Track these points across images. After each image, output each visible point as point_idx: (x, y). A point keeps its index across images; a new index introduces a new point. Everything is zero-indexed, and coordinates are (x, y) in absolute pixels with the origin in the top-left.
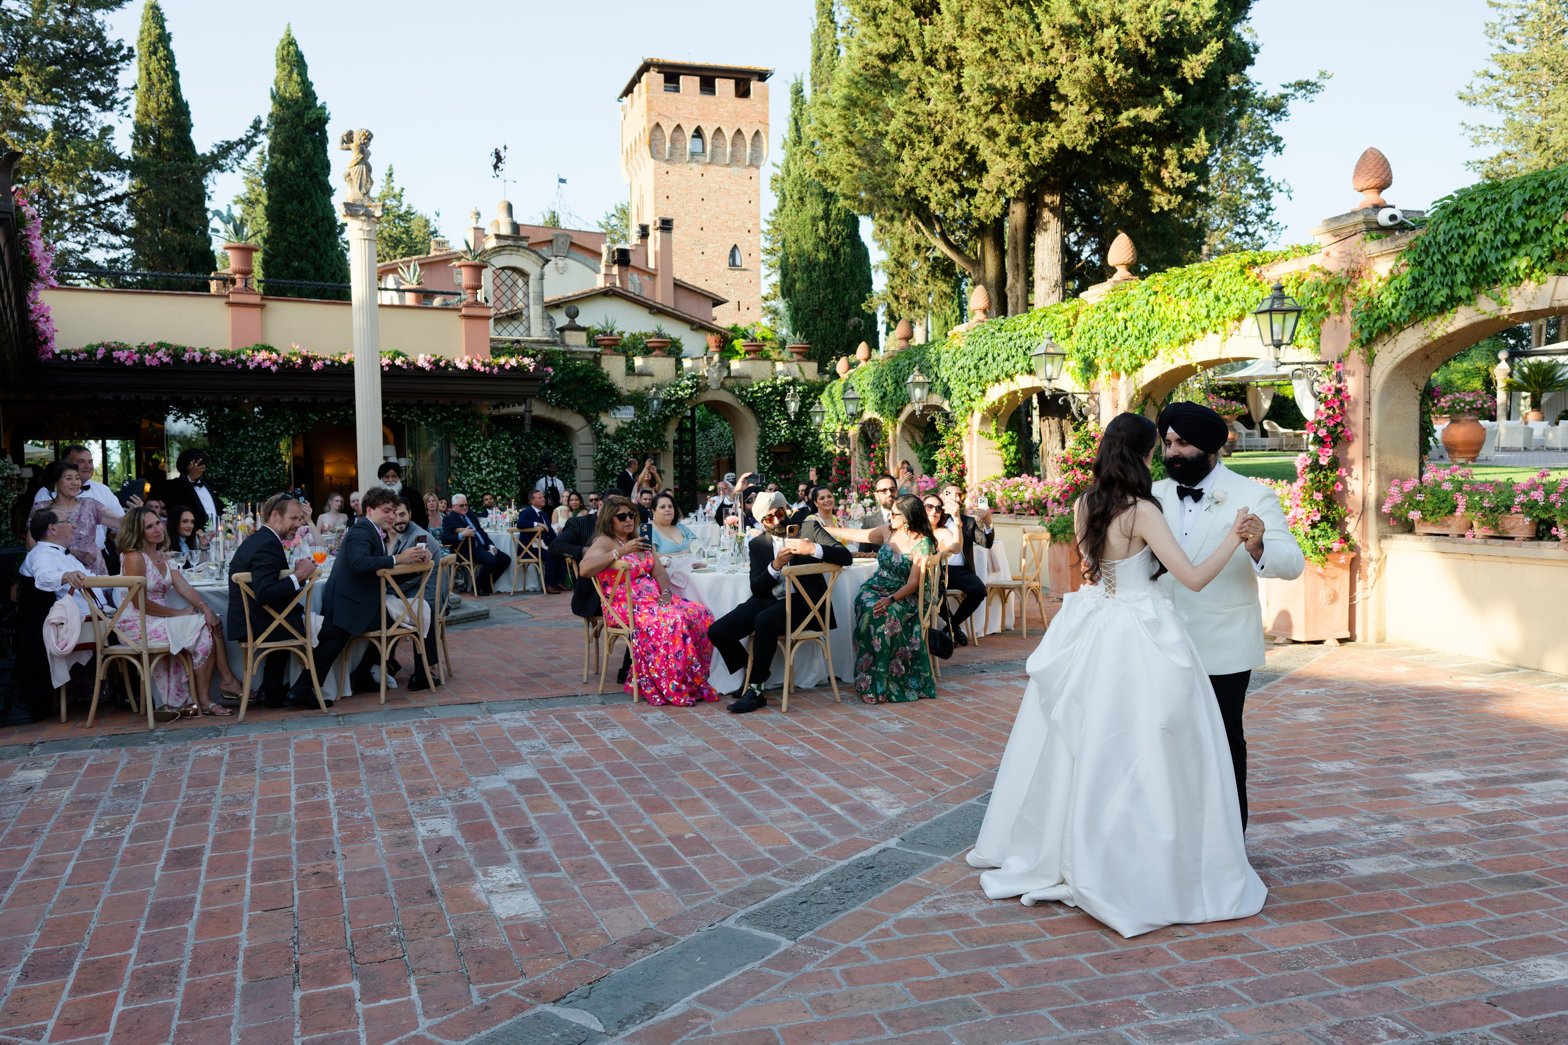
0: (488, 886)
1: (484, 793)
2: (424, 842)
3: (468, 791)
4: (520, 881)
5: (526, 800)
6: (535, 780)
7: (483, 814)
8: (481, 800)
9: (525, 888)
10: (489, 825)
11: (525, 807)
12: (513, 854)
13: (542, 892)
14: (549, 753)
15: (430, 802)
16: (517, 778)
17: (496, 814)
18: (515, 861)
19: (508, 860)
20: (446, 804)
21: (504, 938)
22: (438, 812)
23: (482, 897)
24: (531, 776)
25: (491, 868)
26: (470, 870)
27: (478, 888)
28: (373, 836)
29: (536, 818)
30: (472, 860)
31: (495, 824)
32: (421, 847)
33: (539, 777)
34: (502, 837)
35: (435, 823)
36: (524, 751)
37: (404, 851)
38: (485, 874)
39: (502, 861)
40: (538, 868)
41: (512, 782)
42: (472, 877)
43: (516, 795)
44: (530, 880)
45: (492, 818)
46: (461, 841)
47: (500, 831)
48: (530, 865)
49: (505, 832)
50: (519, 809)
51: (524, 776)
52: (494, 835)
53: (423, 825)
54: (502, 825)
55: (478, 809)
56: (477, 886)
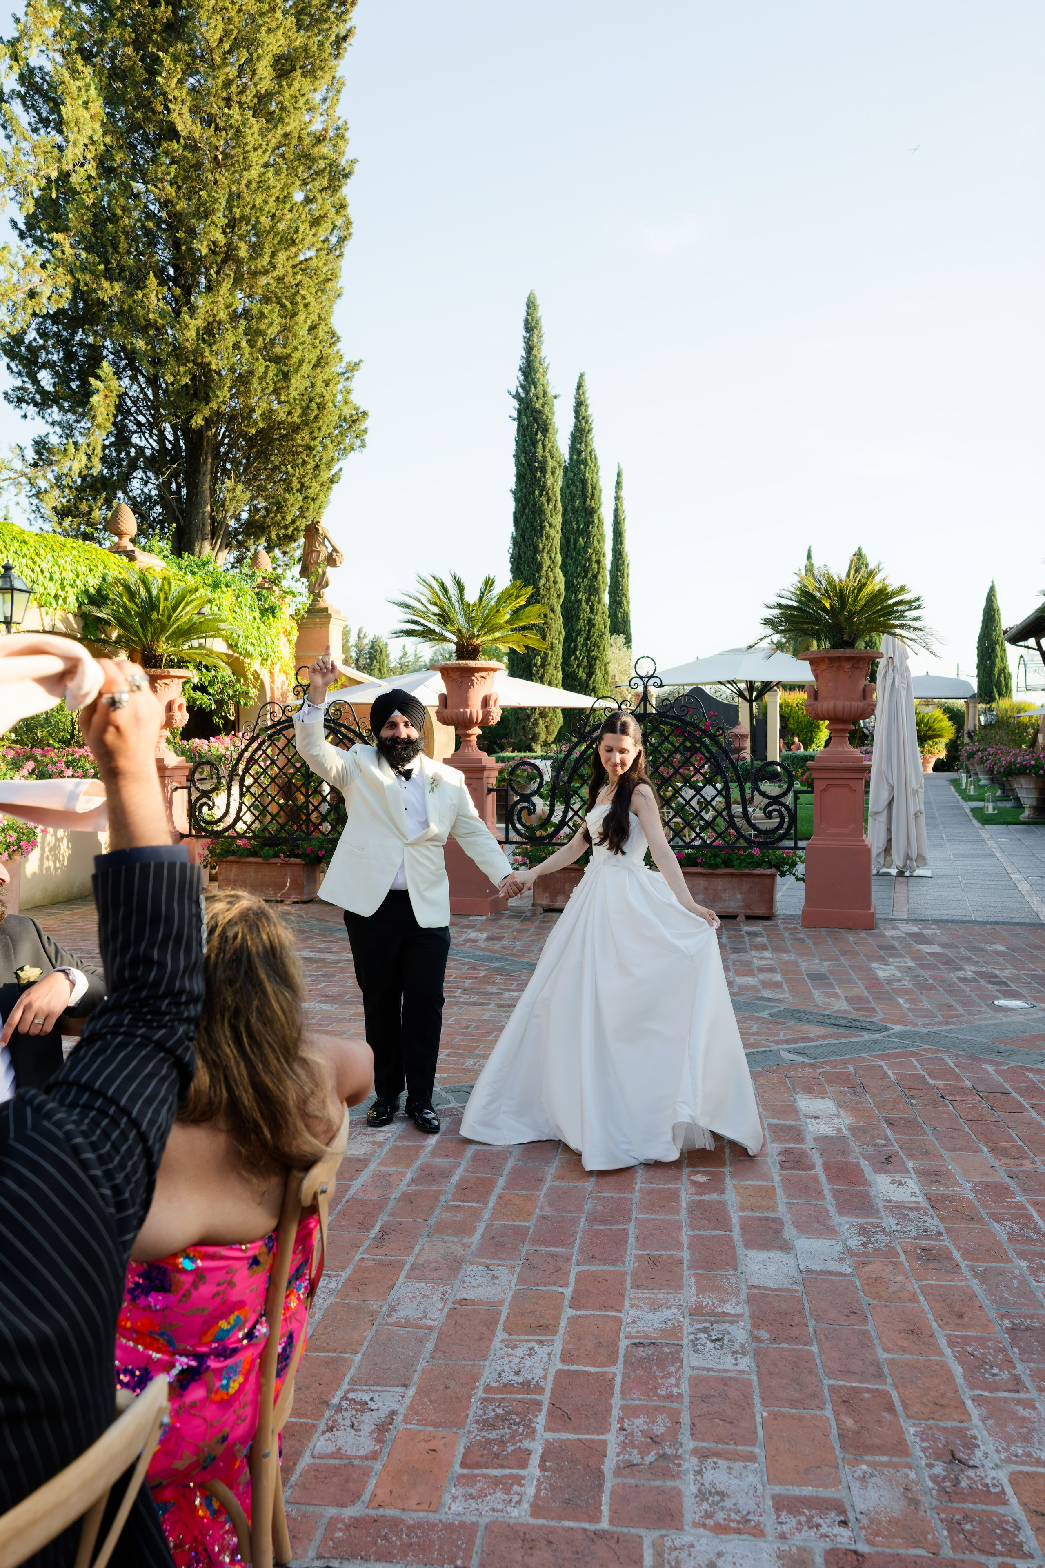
0: (837, 1121)
1: (831, 1232)
2: (907, 1171)
3: (855, 1242)
4: (808, 1121)
5: (774, 1208)
6: (748, 1245)
7: (836, 1194)
8: (838, 1220)
9: (805, 1116)
10: (830, 1178)
11: (781, 1197)
12: (809, 1144)
13: (792, 1110)
14: (696, 1312)
15: (912, 1229)
16: (776, 1255)
17: (820, 1194)
18: (809, 1138)
19: (815, 1140)
20: (890, 1222)
21: (828, 1088)
22: (897, 1209)
23: (843, 1113)
24: (752, 1253)
25: (833, 1133)
26: (854, 1135)
27: (845, 1121)
28: (972, 1189)
29: (772, 1180)
30: (852, 1143)
31: (823, 1179)
32: (910, 1165)
33: (741, 1251)
34: (818, 1160)
35: (900, 1195)
36: (740, 1333)
37: (928, 1164)
38: (840, 1130)
39: (823, 1141)
40: (789, 1128)
41: (786, 1247)
42: (851, 1128)
43: (787, 1218)
44: (799, 1119)
45: (826, 1188)
46: (864, 1164)
47: (819, 1170)
48: (797, 1134)
49: (812, 1167)
50: (789, 1196)
51: (763, 1255)
52: (826, 1166)
53: (913, 1194)
54: (815, 1178)
55: (843, 1207)
56: (847, 1122)
